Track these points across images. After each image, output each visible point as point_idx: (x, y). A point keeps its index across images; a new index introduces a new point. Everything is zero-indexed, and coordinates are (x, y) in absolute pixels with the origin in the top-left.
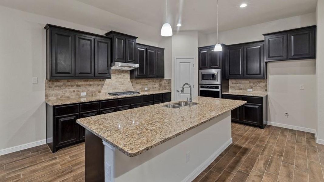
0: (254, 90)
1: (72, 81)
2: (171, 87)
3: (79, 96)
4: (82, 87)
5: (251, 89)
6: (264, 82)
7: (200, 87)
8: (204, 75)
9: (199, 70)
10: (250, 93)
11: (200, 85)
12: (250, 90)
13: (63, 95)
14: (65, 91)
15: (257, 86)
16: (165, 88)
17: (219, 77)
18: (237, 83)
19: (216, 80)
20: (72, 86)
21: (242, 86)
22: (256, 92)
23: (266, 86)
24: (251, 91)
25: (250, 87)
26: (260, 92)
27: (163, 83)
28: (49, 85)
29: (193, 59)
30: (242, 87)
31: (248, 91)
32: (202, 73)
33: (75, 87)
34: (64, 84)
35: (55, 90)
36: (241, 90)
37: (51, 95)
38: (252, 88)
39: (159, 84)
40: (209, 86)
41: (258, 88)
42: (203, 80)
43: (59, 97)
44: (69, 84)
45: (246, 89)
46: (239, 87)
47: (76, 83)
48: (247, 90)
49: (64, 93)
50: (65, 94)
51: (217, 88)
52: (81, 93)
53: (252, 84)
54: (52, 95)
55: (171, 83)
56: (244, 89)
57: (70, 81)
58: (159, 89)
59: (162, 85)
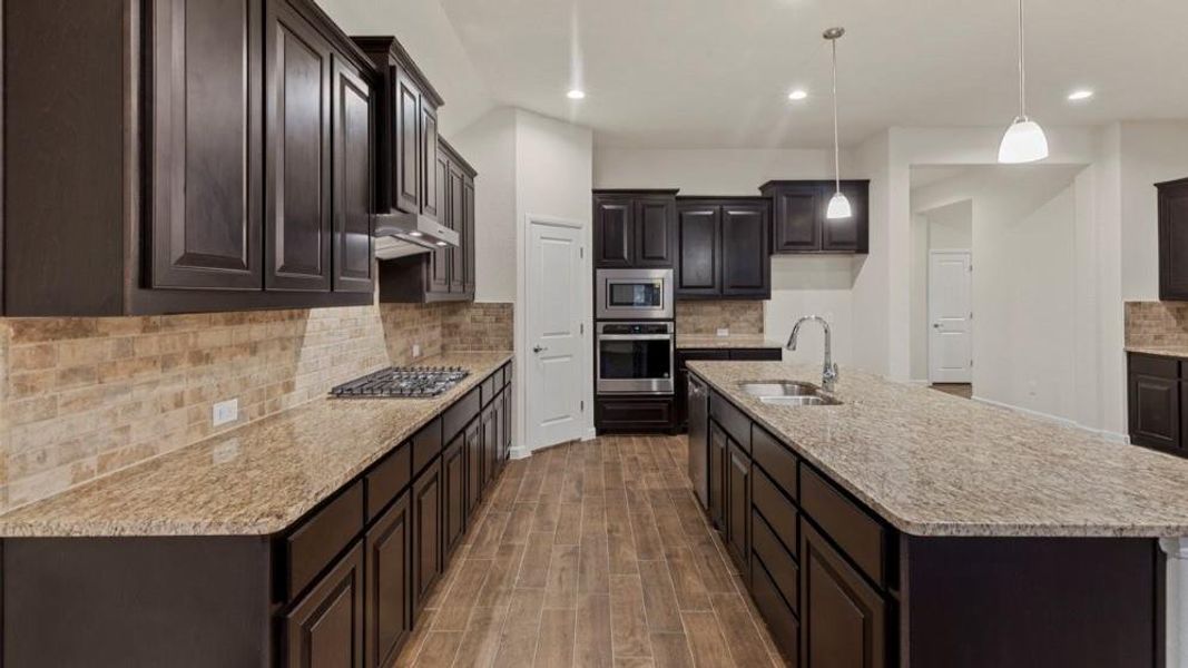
0: (735, 332)
1: (168, 324)
2: (512, 334)
3: (204, 431)
4: (216, 367)
5: (726, 330)
6: (756, 309)
7: (600, 330)
8: (615, 287)
9: (599, 271)
10: (723, 341)
11: (601, 325)
12: (723, 333)
13: (116, 437)
14: (127, 410)
15: (741, 318)
16: (479, 341)
17: (667, 295)
18: (691, 314)
19: (658, 304)
20: (167, 362)
21: (703, 322)
22: (739, 337)
23: (761, 319)
24: (726, 334)
25: (724, 324)
26: (747, 337)
27: (468, 319)
28: (20, 364)
29: (579, 228)
30: (702, 326)
31: (719, 334)
32: (609, 282)
33: (185, 366)
34: (124, 350)
35: (60, 411)
36: (699, 335)
37: (32, 458)
38: (728, 326)
39: (443, 326)
40: (634, 326)
41: (743, 324)
42: (612, 304)
43: (91, 462)
44: (154, 352)
45: (714, 331)
46: (694, 325)
47: (191, 341)
48: (716, 332)
49: (122, 422)
50: (125, 429)
51: (663, 330)
52: (217, 408)
53: (727, 315)
54: (42, 459)
55: (512, 318)
56: (708, 331)
57: (155, 328)
58: (443, 347)
59: (462, 327)
